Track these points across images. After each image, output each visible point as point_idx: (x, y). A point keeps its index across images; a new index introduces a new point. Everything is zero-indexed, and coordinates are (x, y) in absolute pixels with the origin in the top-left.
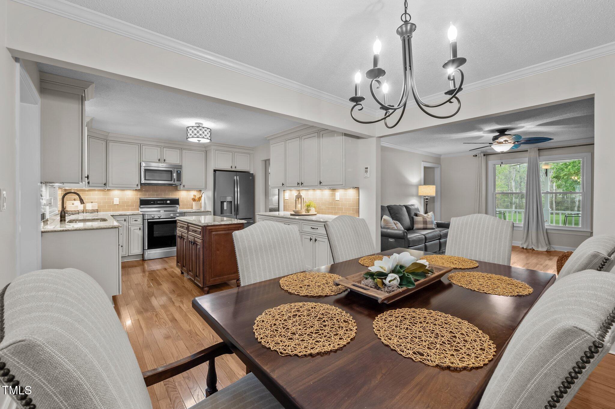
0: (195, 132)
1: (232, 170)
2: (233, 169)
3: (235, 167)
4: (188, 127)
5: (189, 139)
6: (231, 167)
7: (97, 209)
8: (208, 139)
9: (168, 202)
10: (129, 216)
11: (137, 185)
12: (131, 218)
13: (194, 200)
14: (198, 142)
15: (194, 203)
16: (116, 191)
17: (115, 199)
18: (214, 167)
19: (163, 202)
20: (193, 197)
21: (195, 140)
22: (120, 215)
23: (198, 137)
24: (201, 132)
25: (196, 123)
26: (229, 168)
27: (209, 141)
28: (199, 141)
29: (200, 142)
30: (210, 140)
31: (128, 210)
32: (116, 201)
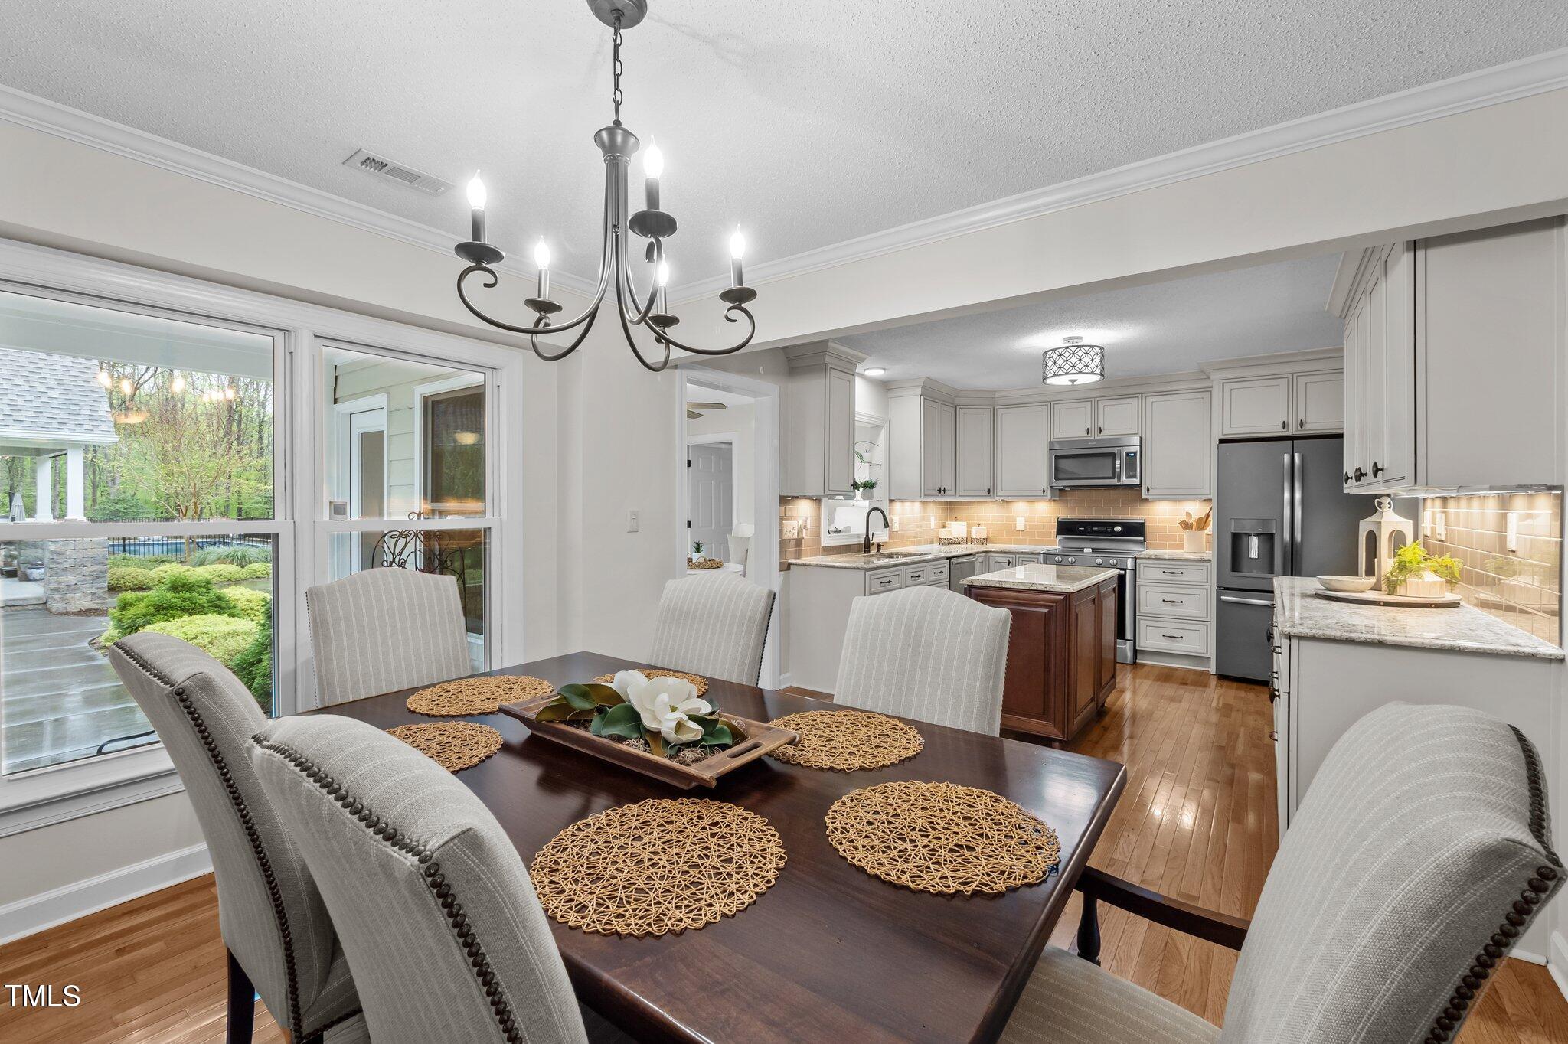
0: (1060, 361)
1: (1289, 433)
2: (1295, 430)
3: (1302, 424)
4: (1046, 353)
5: (1049, 381)
6: (1284, 425)
7: (985, 537)
8: (1092, 373)
9: (1118, 529)
10: (1018, 556)
11: (1044, 491)
12: (1021, 560)
13: (1186, 526)
14: (1071, 383)
15: (1186, 534)
16: (1021, 503)
17: (1018, 519)
18: (1221, 433)
19: (1104, 529)
20: (1184, 518)
21: (1063, 381)
22: (1001, 552)
23: (1067, 373)
24: (1074, 360)
25: (1065, 340)
26: (1276, 430)
27: (1097, 378)
28: (1073, 381)
29: (1075, 383)
30: (1101, 374)
31: (1040, 543)
32: (1020, 525)
